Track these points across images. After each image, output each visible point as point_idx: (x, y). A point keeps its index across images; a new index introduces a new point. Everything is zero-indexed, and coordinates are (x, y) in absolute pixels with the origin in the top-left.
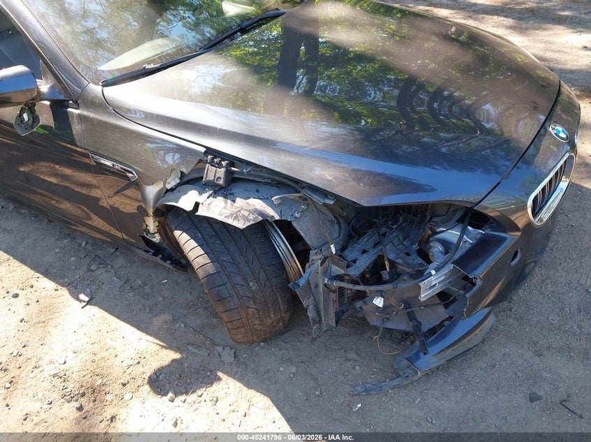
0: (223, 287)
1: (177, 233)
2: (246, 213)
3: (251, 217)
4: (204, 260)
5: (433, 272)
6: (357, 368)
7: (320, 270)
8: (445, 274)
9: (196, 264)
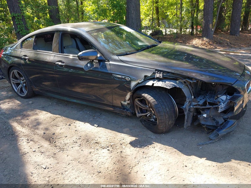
0: (160, 108)
1: (143, 95)
2: (170, 85)
3: (171, 86)
4: (154, 100)
5: (222, 104)
6: (197, 139)
7: (188, 105)
8: (225, 105)
9: (151, 102)
